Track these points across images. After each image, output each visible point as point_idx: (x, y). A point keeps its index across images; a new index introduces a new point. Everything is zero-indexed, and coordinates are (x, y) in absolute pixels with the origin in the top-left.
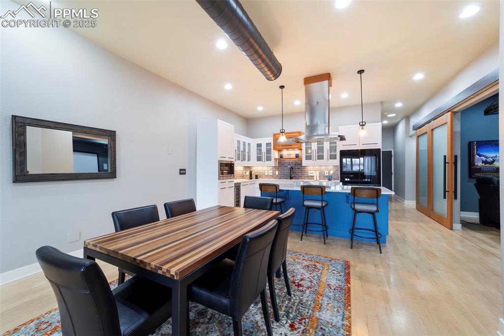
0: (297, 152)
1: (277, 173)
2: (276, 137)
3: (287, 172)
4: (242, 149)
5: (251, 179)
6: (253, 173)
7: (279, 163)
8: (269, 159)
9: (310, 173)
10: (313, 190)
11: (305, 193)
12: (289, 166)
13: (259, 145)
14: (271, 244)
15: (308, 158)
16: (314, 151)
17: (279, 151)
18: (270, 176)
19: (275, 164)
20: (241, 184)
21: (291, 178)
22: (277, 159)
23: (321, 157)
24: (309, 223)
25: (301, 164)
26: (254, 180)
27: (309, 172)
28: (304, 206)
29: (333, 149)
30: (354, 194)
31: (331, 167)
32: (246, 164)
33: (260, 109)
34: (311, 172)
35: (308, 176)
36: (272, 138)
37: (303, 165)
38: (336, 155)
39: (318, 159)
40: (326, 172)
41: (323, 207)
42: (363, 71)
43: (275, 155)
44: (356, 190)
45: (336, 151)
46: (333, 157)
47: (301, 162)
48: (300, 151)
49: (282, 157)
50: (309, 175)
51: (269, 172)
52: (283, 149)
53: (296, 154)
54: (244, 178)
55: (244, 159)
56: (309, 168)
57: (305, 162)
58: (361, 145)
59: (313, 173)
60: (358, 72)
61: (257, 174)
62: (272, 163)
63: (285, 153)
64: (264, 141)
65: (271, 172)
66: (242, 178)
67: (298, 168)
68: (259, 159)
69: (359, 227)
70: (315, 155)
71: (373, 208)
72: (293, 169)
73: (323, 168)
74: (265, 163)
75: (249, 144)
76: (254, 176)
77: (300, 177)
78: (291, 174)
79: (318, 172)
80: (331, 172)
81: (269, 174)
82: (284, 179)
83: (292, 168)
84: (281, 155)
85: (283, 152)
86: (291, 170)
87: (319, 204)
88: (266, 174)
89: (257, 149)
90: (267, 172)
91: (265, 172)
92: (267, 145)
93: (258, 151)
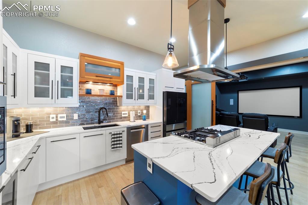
2: (85, 60)
9: (124, 114)
13: (42, 67)
15: (129, 96)
16: (136, 89)
18: (62, 122)
27: (122, 113)
34: (125, 112)
35: (121, 118)
36: (78, 61)
39: (139, 99)
40: (139, 111)
45: (154, 91)
46: (151, 97)
50: (123, 116)
51: (59, 116)
58: (175, 88)
61: (29, 122)
63: (93, 87)
65: (65, 115)
68: (40, 93)
70: (136, 94)
78: (100, 117)
81: (59, 119)
88: (51, 120)
89: (36, 74)
90: (55, 116)
91: (49, 117)
92: (64, 68)
93: (38, 77)
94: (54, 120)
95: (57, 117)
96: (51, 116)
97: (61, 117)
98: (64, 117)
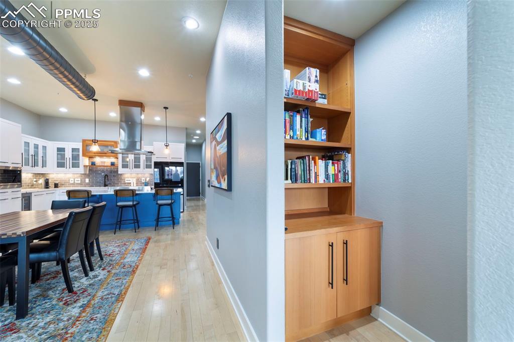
0: (113, 160)
1: (87, 180)
2: (86, 144)
3: (101, 179)
4: (32, 152)
5: (47, 188)
6: (50, 181)
7: (89, 170)
8: (75, 165)
9: (127, 181)
10: (126, 193)
11: (118, 195)
12: (103, 174)
13: (61, 150)
14: (88, 219)
15: (125, 166)
16: (131, 161)
17: (90, 158)
18: (78, 184)
19: (85, 170)
20: (33, 194)
21: (105, 185)
22: (87, 166)
23: (137, 166)
24: (123, 221)
25: (117, 171)
26: (52, 188)
27: (126, 179)
28: (117, 206)
29: (148, 159)
30: (157, 193)
31: (147, 175)
32: (39, 170)
33: (63, 110)
34: (127, 179)
35: (125, 183)
36: (81, 144)
37: (119, 173)
38: (151, 165)
39: (135, 168)
40: (142, 179)
41: (134, 206)
42: (167, 108)
43: (85, 161)
44: (158, 191)
45: (151, 161)
46: (148, 167)
47: (118, 170)
48: (116, 159)
49: (94, 165)
51: (76, 179)
52: (95, 156)
53: (111, 162)
54: (35, 188)
55: (35, 164)
56: (126, 176)
57: (121, 170)
58: (170, 158)
59: (130, 180)
60: (164, 108)
61: (57, 182)
62: (81, 170)
63: (98, 160)
64: (68, 146)
65: (80, 179)
66: (31, 188)
67: (113, 176)
68: (61, 165)
69: (162, 216)
70: (131, 164)
71: (169, 202)
72: (109, 176)
73: (140, 175)
74: (70, 170)
75: (44, 148)
76: (51, 184)
77: (116, 184)
78: (105, 182)
79: (135, 179)
80: (148, 179)
81: (76, 182)
82: (96, 186)
83: (106, 175)
84: (92, 162)
85: (95, 159)
86: (105, 178)
87: (131, 203)
88: (71, 182)
89: (58, 154)
90: (73, 179)
91: (69, 180)
92: (73, 150)
93: (59, 156)
94: (73, 182)
95: (74, 180)
96: (71, 180)
97: (77, 181)
98: (79, 181)
